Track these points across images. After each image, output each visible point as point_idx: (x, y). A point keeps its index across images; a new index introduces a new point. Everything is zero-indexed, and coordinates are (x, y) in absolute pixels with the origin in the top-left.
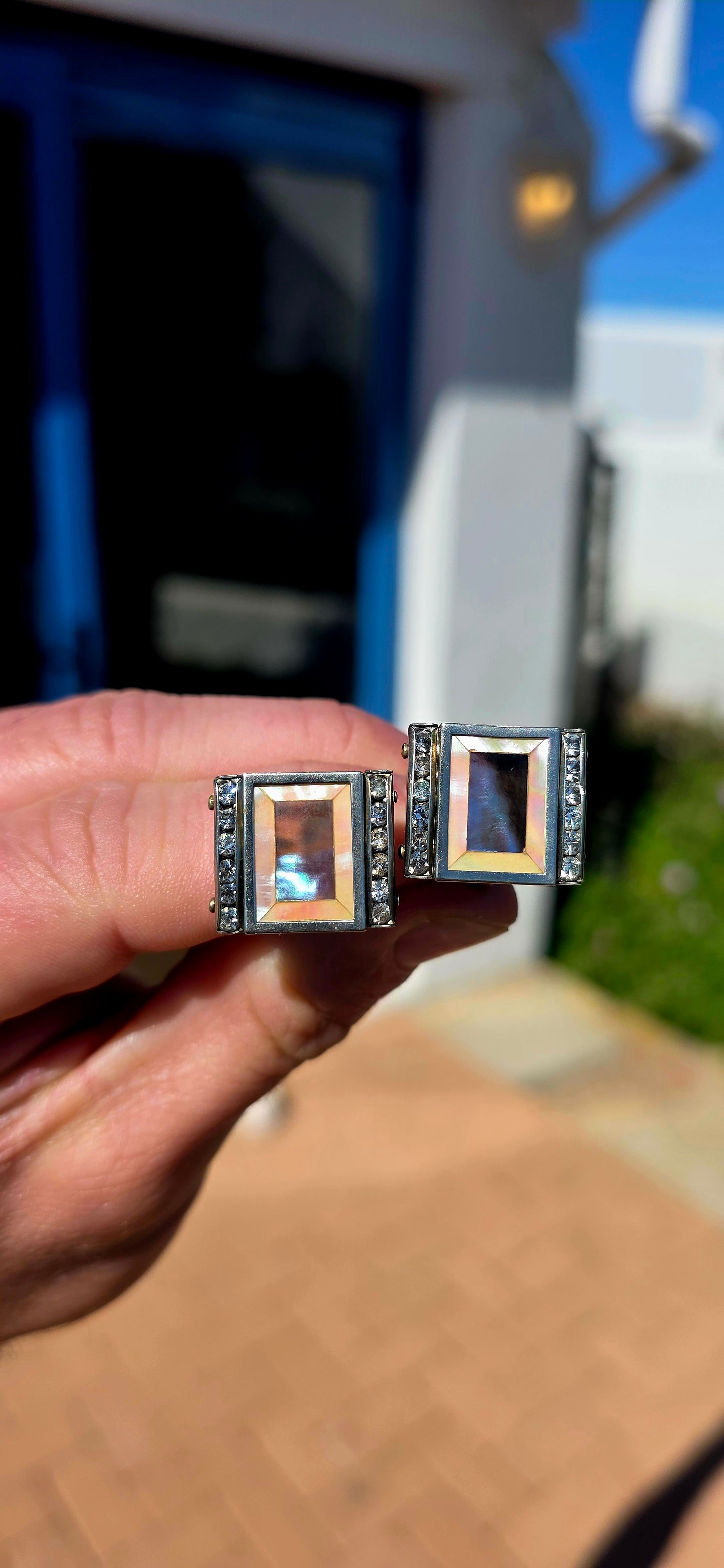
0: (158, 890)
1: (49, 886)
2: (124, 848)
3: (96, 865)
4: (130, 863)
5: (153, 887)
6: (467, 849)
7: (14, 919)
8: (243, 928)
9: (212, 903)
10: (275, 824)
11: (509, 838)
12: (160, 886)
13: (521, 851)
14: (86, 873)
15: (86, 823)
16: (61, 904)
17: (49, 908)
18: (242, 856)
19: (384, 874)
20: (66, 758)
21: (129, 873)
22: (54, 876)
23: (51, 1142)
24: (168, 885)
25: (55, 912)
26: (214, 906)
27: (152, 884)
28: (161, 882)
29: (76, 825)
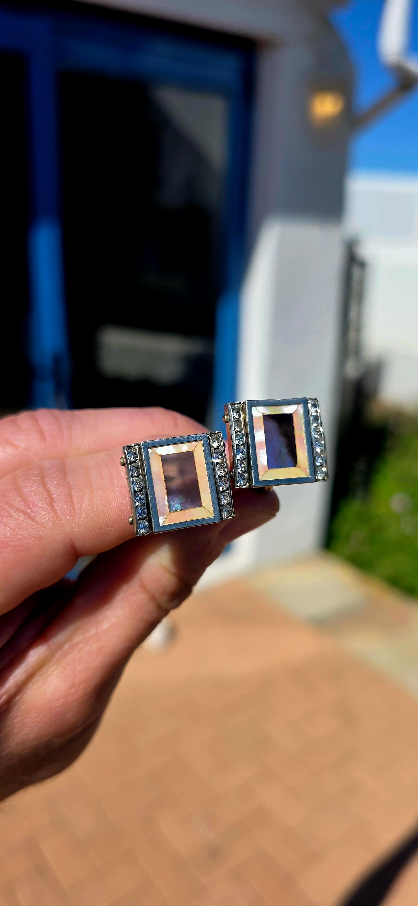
0: (95, 517)
1: (29, 525)
2: (70, 496)
3: (56, 508)
4: (76, 503)
5: (92, 515)
6: (268, 468)
7: (11, 548)
8: (152, 531)
9: (130, 520)
10: (163, 468)
11: (288, 459)
12: (95, 514)
13: (295, 466)
14: (51, 513)
15: (44, 484)
16: (39, 534)
17: (32, 538)
18: (146, 489)
19: (226, 489)
20: (16, 447)
21: (77, 509)
22: (32, 519)
23: (30, 685)
24: (100, 513)
25: (35, 539)
26: (132, 520)
27: (90, 514)
28: (96, 512)
29: (39, 487)
